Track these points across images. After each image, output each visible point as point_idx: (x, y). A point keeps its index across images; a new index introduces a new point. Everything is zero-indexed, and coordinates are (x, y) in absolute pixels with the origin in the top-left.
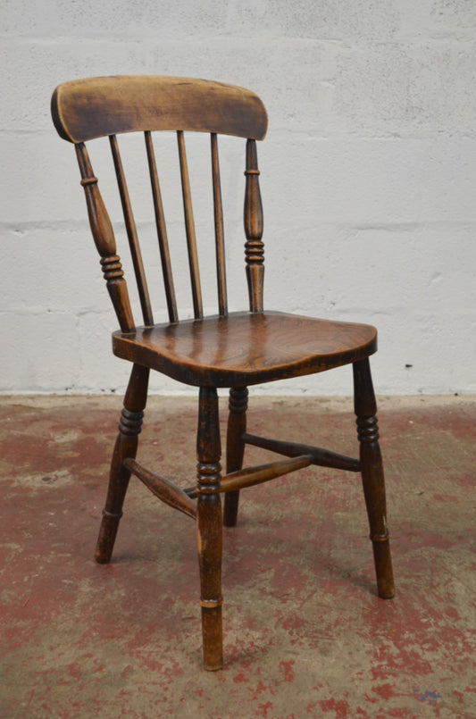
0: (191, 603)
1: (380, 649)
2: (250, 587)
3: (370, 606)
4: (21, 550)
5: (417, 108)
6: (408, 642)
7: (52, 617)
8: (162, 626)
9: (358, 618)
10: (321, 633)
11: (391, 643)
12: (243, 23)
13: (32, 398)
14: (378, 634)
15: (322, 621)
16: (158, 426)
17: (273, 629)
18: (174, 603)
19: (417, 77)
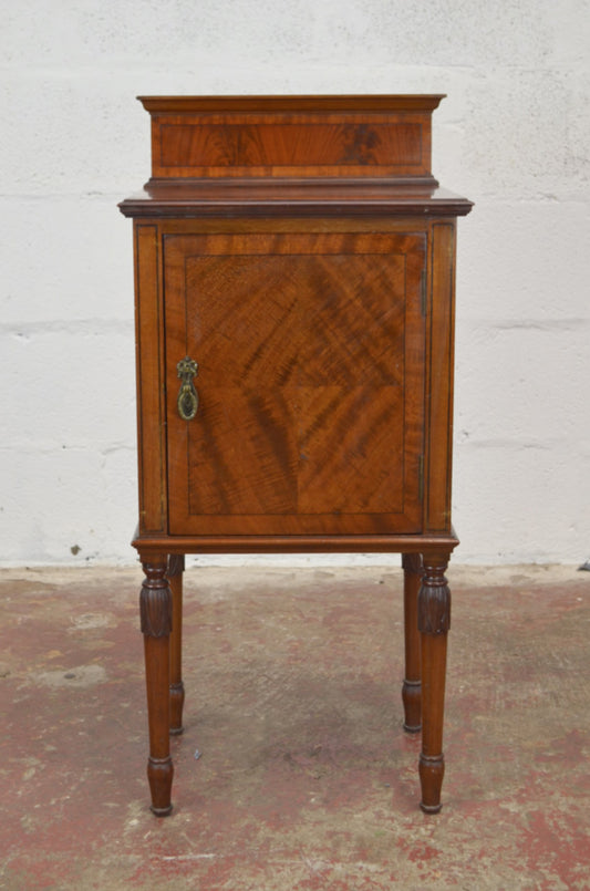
0: (283, 830)
1: (542, 886)
2: (361, 811)
3: (526, 833)
4: (43, 766)
5: (578, 158)
6: (580, 876)
7: (94, 848)
8: (244, 858)
9: (510, 847)
10: (460, 865)
11: (556, 877)
12: (336, 45)
13: (39, 571)
14: (539, 867)
15: (462, 851)
16: (222, 607)
17: (395, 860)
18: (259, 829)
19: (579, 116)
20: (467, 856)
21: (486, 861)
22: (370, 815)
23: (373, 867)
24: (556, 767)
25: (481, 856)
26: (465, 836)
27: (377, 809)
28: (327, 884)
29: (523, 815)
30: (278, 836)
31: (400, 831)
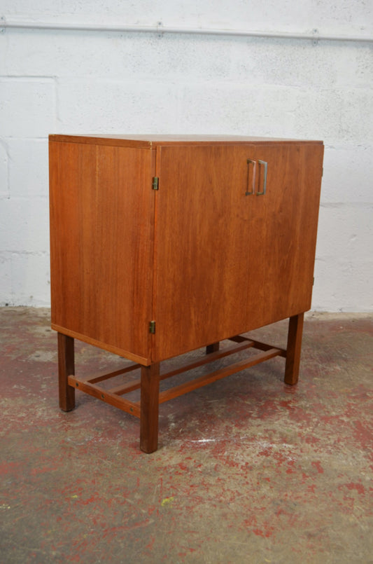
20: (332, 442)
21: (341, 443)
22: (281, 421)
23: (291, 446)
24: (358, 401)
25: (339, 440)
26: (328, 432)
27: (284, 419)
28: (272, 454)
29: (351, 423)
30: (242, 431)
31: (297, 430)
